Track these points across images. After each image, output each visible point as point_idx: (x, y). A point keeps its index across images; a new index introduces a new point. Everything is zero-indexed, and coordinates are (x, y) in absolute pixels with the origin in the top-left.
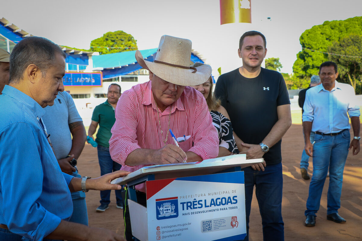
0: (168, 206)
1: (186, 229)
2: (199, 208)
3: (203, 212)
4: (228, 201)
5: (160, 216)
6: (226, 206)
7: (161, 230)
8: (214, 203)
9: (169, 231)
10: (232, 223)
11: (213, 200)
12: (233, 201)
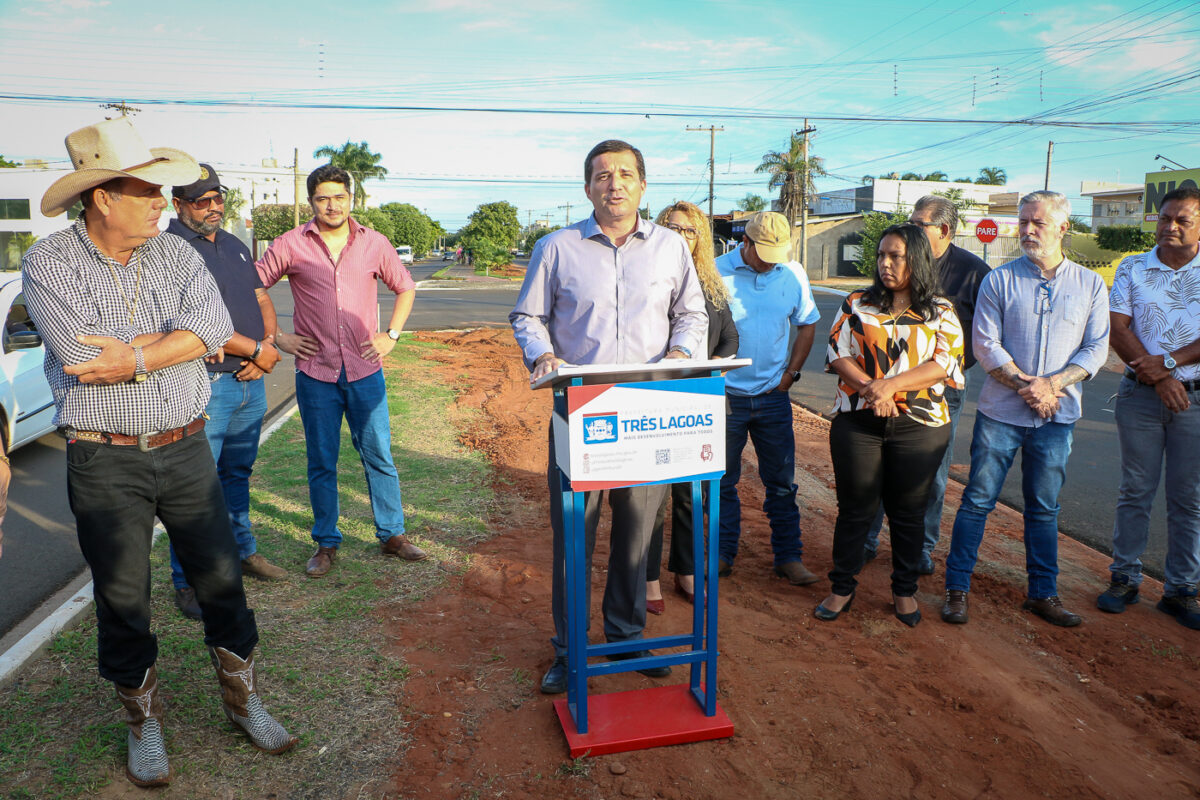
0: (601, 423)
1: (630, 460)
2: (651, 429)
3: (658, 436)
4: (698, 421)
5: (588, 439)
6: (694, 429)
7: (591, 460)
8: (674, 423)
9: (603, 462)
10: (702, 453)
11: (673, 418)
12: (705, 422)
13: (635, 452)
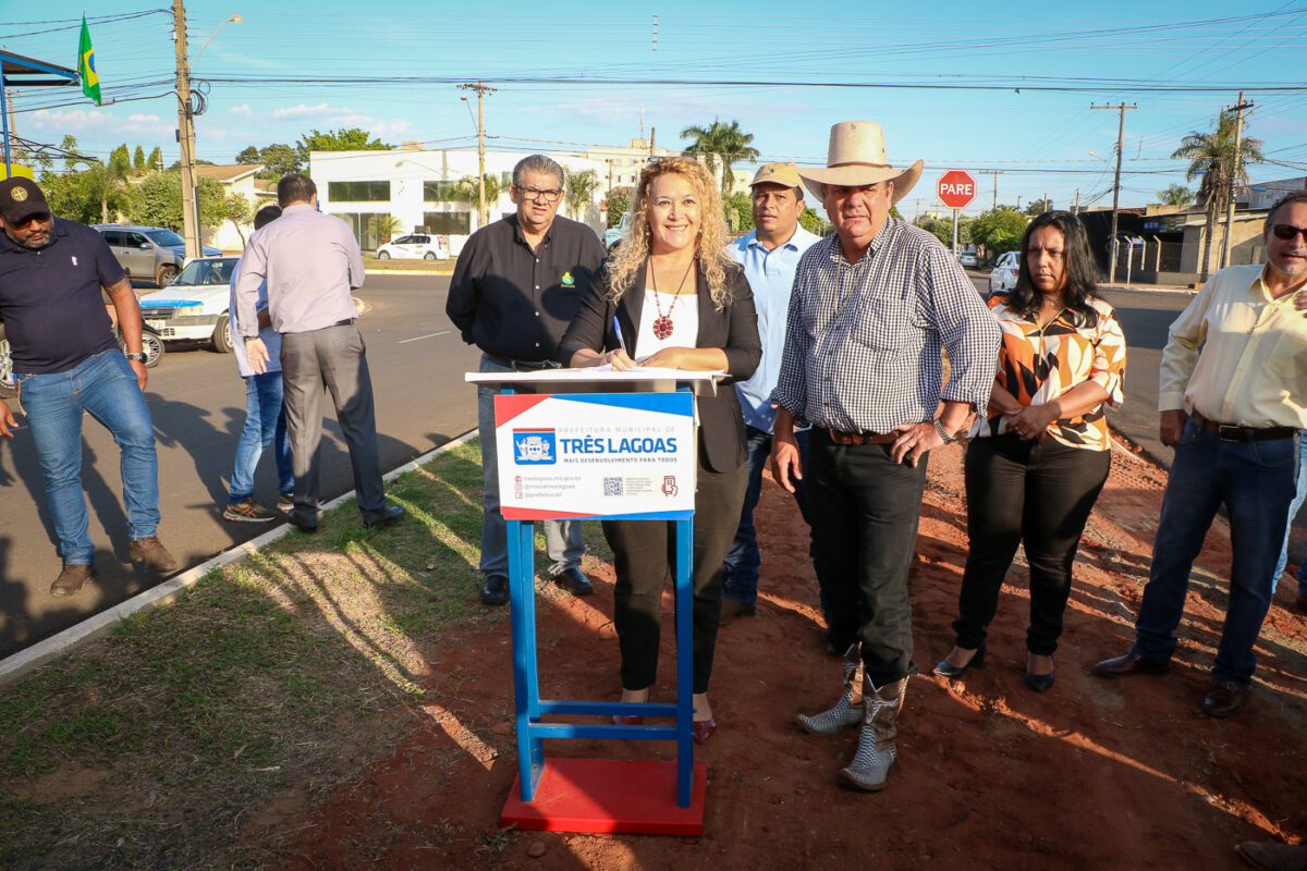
1: (572, 487)
2: (597, 452)
3: (606, 460)
4: (658, 446)
5: (520, 458)
6: (651, 455)
7: (524, 483)
8: (627, 446)
9: (538, 487)
10: (664, 487)
11: (624, 440)
12: (667, 447)
13: (578, 479)
